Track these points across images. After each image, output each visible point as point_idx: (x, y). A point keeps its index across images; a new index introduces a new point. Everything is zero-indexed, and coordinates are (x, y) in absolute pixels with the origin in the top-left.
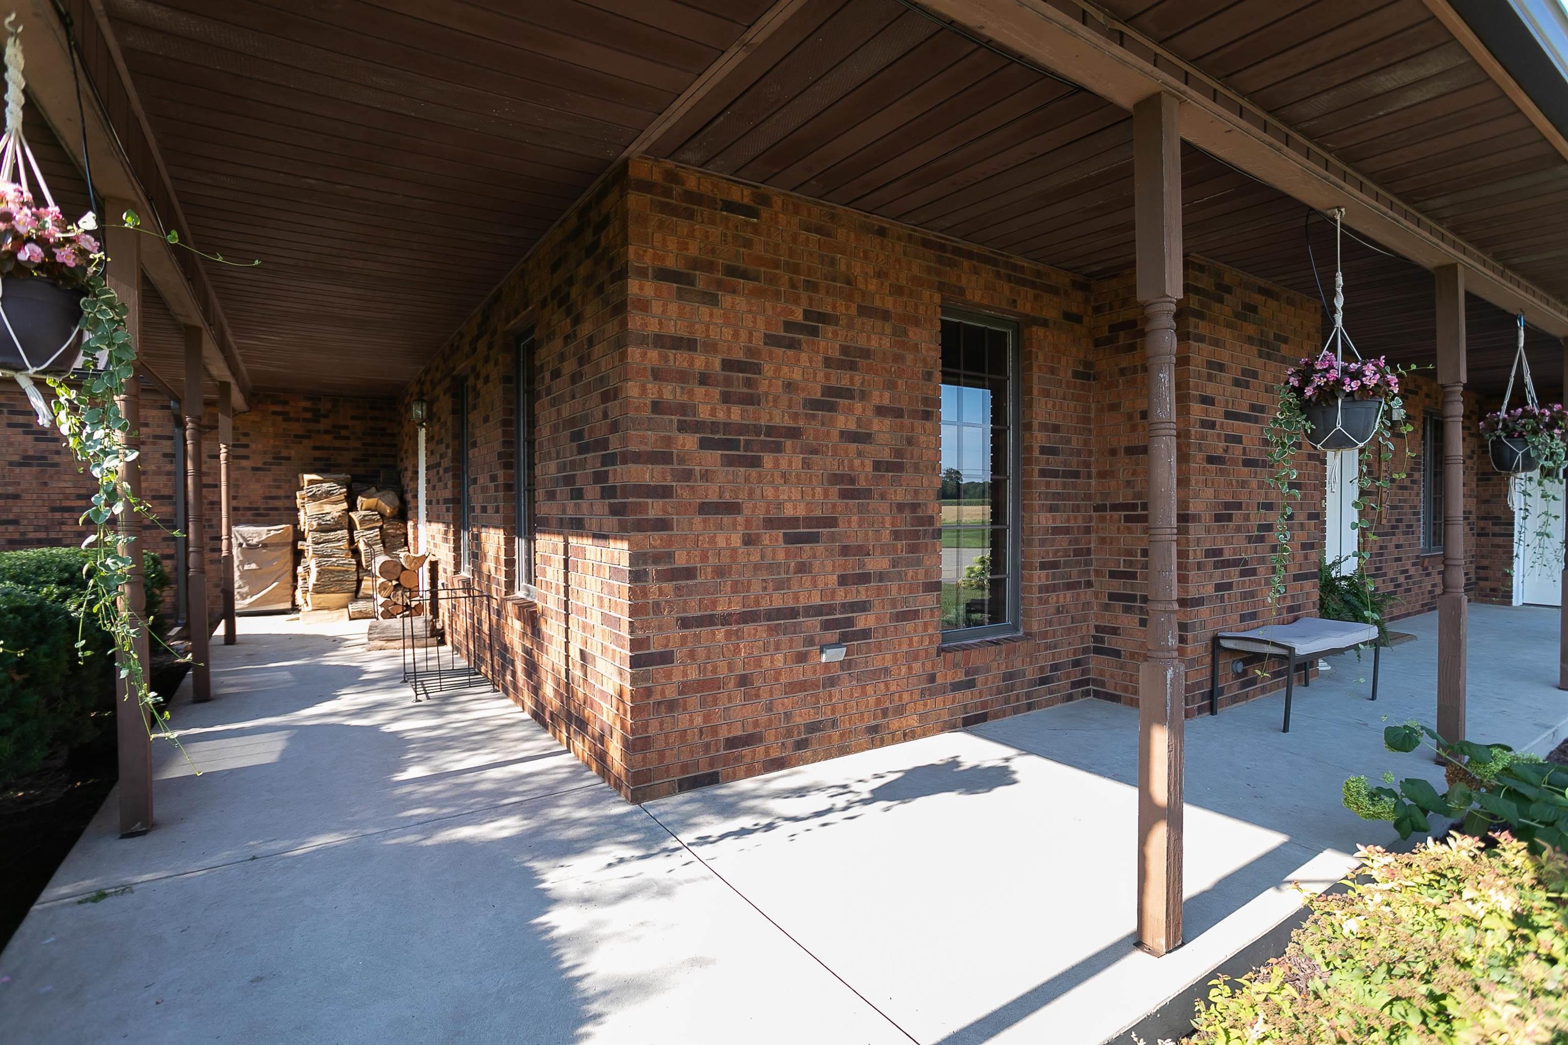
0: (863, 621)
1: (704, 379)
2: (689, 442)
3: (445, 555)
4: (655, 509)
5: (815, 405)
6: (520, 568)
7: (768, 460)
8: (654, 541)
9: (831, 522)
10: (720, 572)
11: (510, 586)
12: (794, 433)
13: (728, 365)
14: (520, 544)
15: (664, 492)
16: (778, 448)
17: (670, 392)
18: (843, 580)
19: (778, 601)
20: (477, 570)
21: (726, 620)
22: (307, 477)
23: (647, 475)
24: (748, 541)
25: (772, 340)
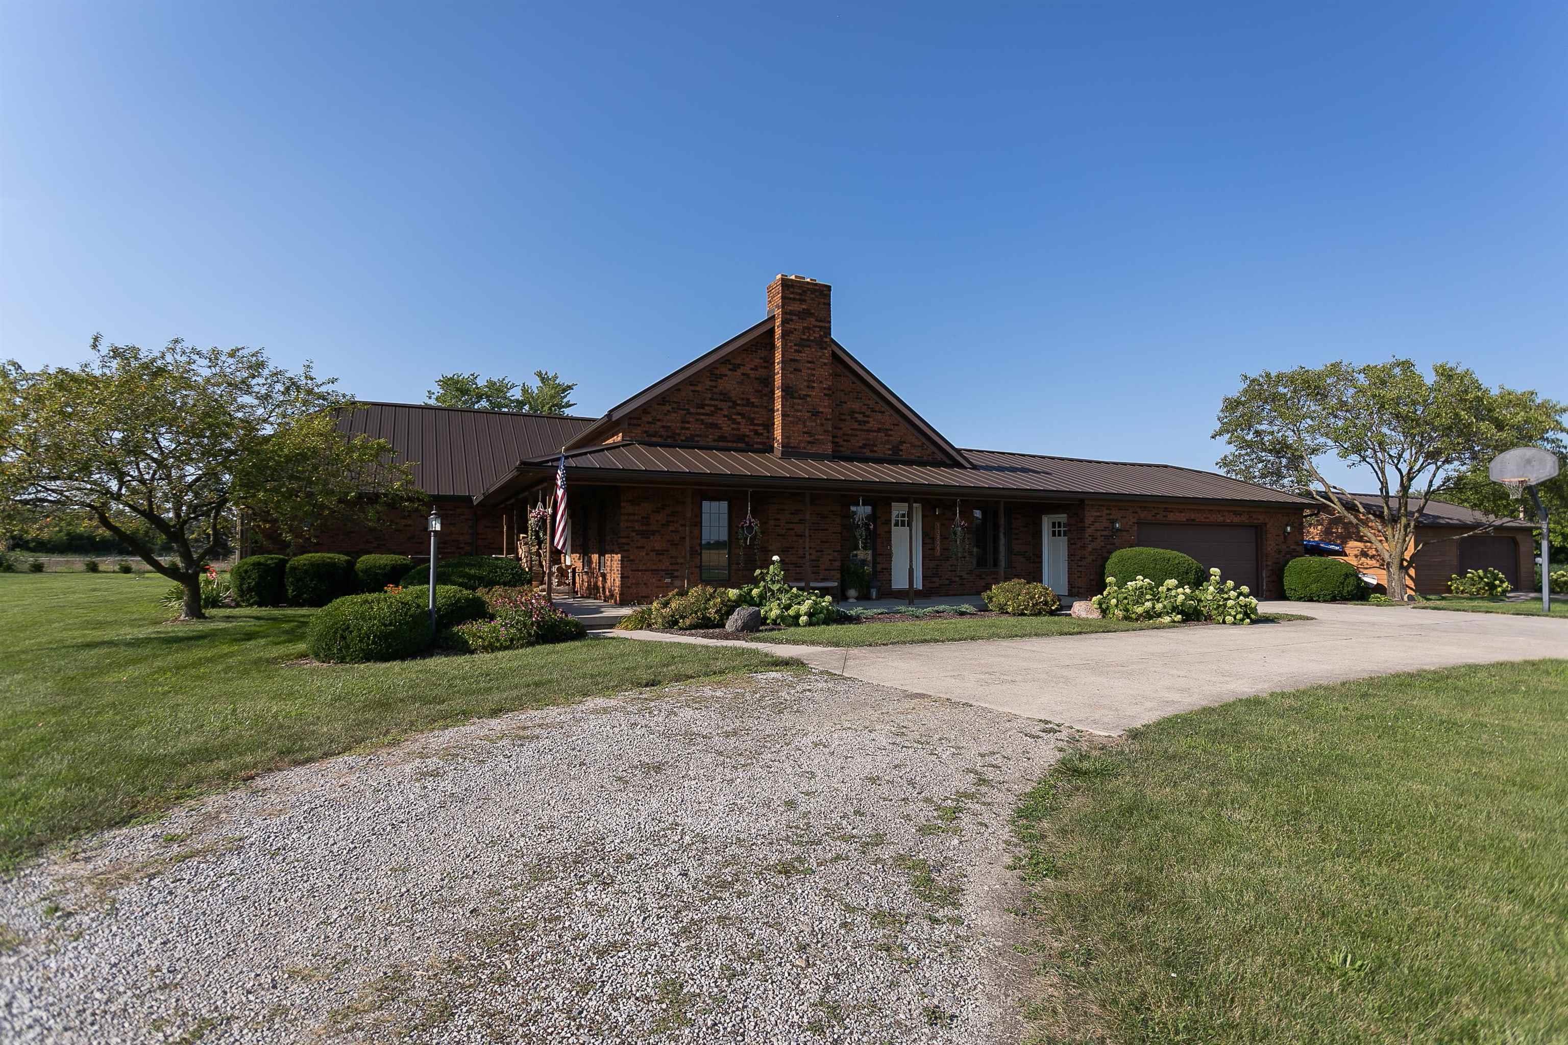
0: (676, 574)
1: (637, 521)
2: (634, 534)
3: (579, 565)
4: (626, 547)
5: (663, 525)
6: (602, 564)
7: (652, 538)
8: (625, 554)
9: (668, 551)
10: (641, 561)
11: (599, 569)
12: (658, 531)
13: (643, 518)
14: (602, 558)
15: (628, 544)
16: (653, 535)
17: (629, 524)
18: (671, 564)
19: (654, 567)
20: (590, 568)
21: (641, 570)
22: (522, 535)
23: (624, 541)
24: (647, 554)
25: (654, 512)
